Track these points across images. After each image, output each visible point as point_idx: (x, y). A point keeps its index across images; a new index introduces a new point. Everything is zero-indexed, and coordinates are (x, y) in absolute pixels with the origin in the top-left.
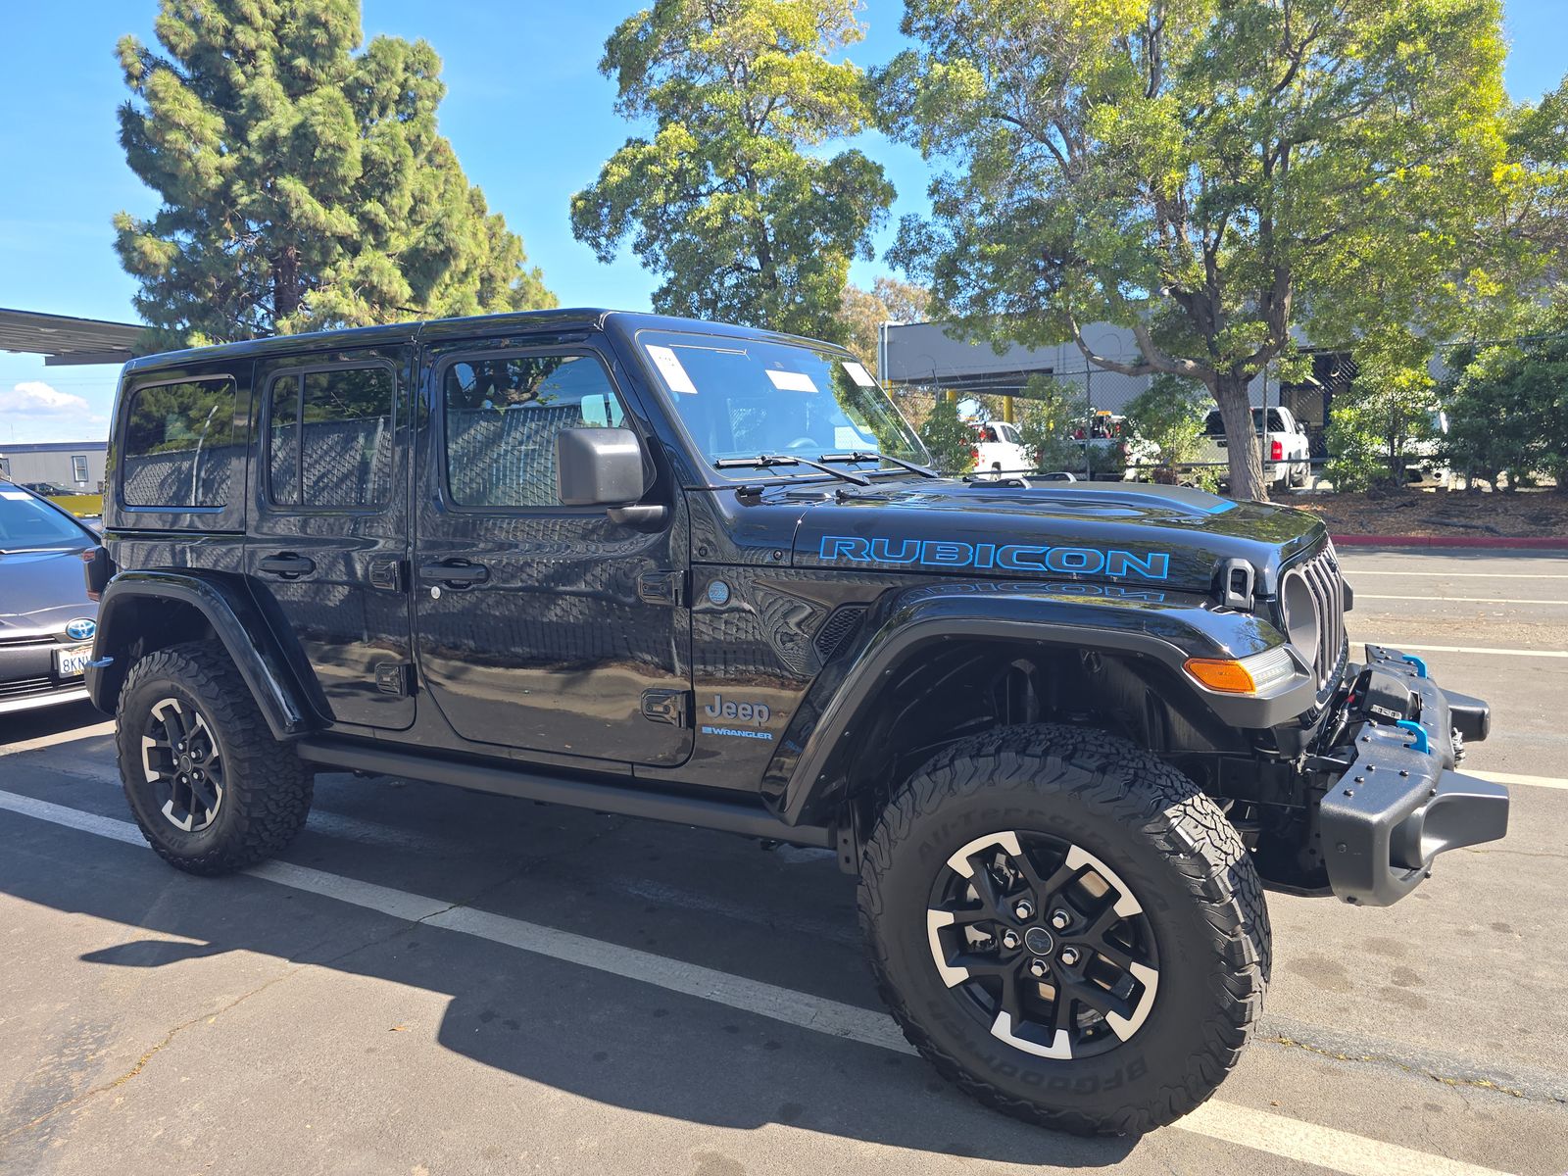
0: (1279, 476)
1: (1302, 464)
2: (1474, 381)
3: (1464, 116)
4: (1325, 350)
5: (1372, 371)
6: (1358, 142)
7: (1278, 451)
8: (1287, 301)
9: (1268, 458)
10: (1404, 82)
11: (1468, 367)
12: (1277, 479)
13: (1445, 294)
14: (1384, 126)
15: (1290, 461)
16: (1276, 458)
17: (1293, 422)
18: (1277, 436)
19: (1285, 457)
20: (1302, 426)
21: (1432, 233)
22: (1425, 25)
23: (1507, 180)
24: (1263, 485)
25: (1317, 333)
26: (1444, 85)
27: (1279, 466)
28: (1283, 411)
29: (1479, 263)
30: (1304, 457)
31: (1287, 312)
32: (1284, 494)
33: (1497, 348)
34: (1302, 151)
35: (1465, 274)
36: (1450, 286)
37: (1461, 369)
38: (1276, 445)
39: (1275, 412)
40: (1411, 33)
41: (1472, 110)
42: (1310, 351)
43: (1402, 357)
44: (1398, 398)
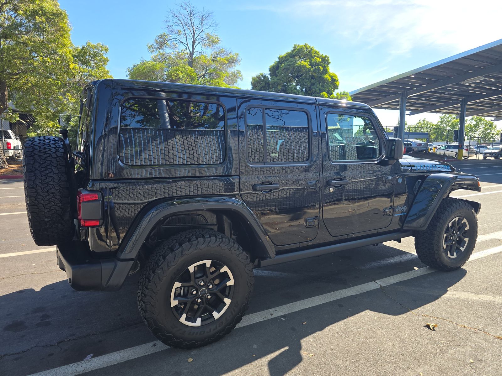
0: (11, 154)
1: (19, 151)
2: (72, 127)
3: (60, 45)
4: (22, 112)
5: (40, 121)
6: (25, 44)
7: (9, 146)
8: (6, 93)
9: (5, 148)
10: (38, 28)
11: (70, 122)
12: (10, 155)
13: (59, 99)
14: (34, 42)
15: (14, 149)
16: (9, 148)
17: (14, 136)
18: (9, 141)
19: (12, 148)
20: (18, 137)
21: (53, 80)
22: (44, 13)
23: (74, 68)
24: (4, 158)
25: (18, 106)
26: (52, 34)
27: (10, 151)
28: (10, 132)
29: (69, 91)
30: (20, 148)
31: (6, 97)
32: (13, 161)
33: (77, 117)
34: (6, 42)
35: (65, 95)
36: (61, 97)
37: (68, 123)
38: (8, 144)
39: (7, 132)
40: (40, 14)
41: (62, 44)
42: (17, 111)
43: (49, 118)
44: (50, 130)
